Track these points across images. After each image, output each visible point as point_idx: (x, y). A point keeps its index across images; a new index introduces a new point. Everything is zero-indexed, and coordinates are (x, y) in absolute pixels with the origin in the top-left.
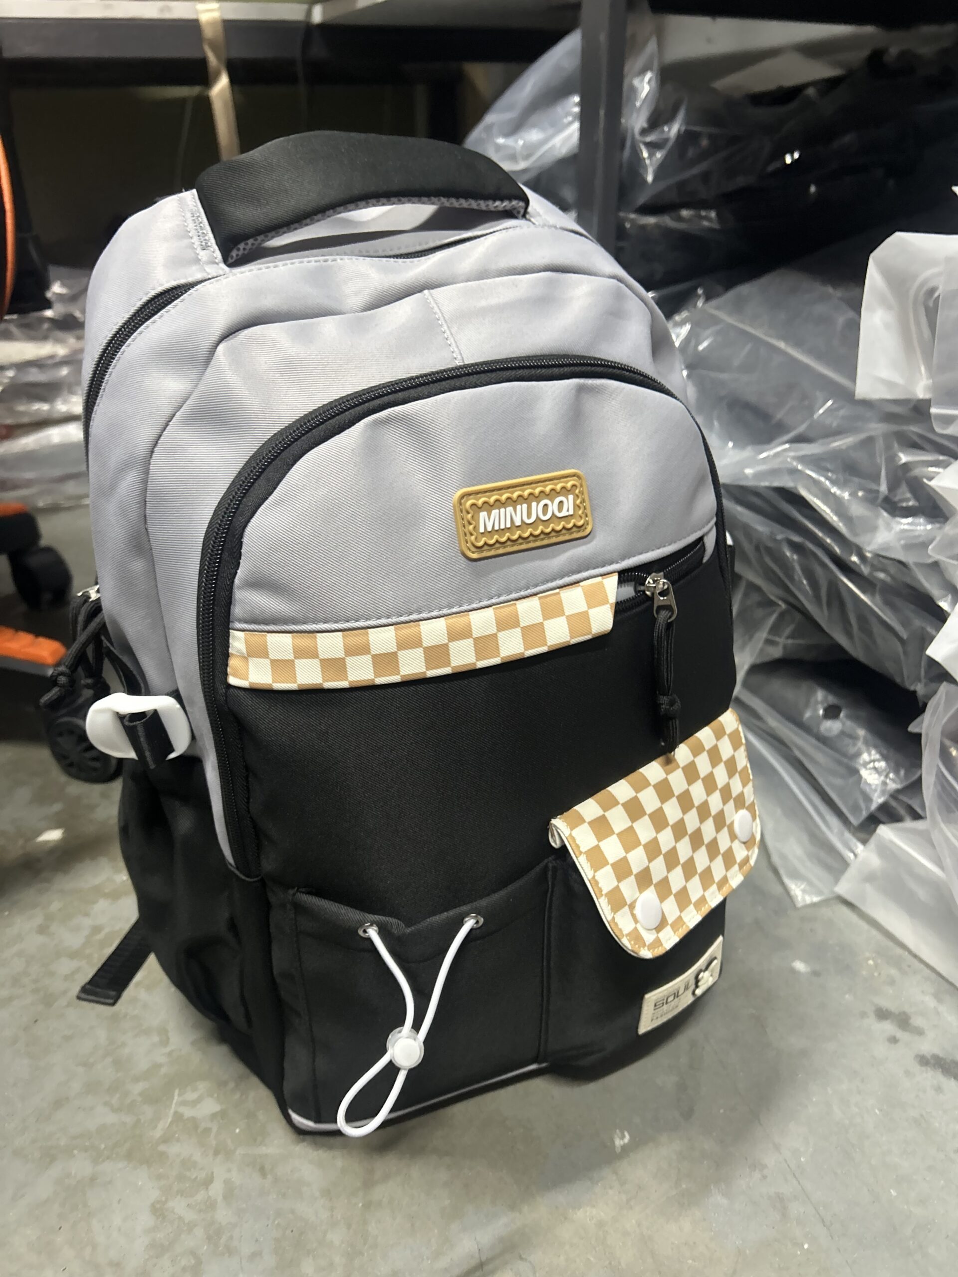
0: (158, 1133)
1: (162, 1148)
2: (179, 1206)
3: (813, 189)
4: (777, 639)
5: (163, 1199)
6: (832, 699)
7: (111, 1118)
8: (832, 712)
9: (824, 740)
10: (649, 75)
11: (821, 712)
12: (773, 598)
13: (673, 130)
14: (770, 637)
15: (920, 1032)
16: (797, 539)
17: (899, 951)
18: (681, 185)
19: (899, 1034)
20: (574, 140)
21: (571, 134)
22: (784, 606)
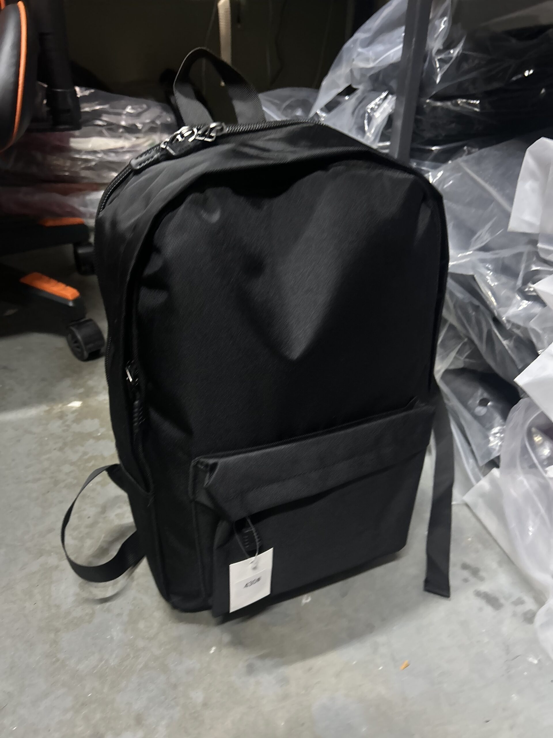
3: (543, 91)
4: (460, 357)
6: (486, 395)
8: (483, 402)
9: (476, 417)
10: (445, 19)
11: (478, 402)
12: (461, 334)
13: (455, 52)
14: (457, 356)
15: (482, 579)
16: (476, 303)
18: (459, 84)
19: (470, 578)
20: (400, 54)
21: (399, 50)
22: (466, 340)
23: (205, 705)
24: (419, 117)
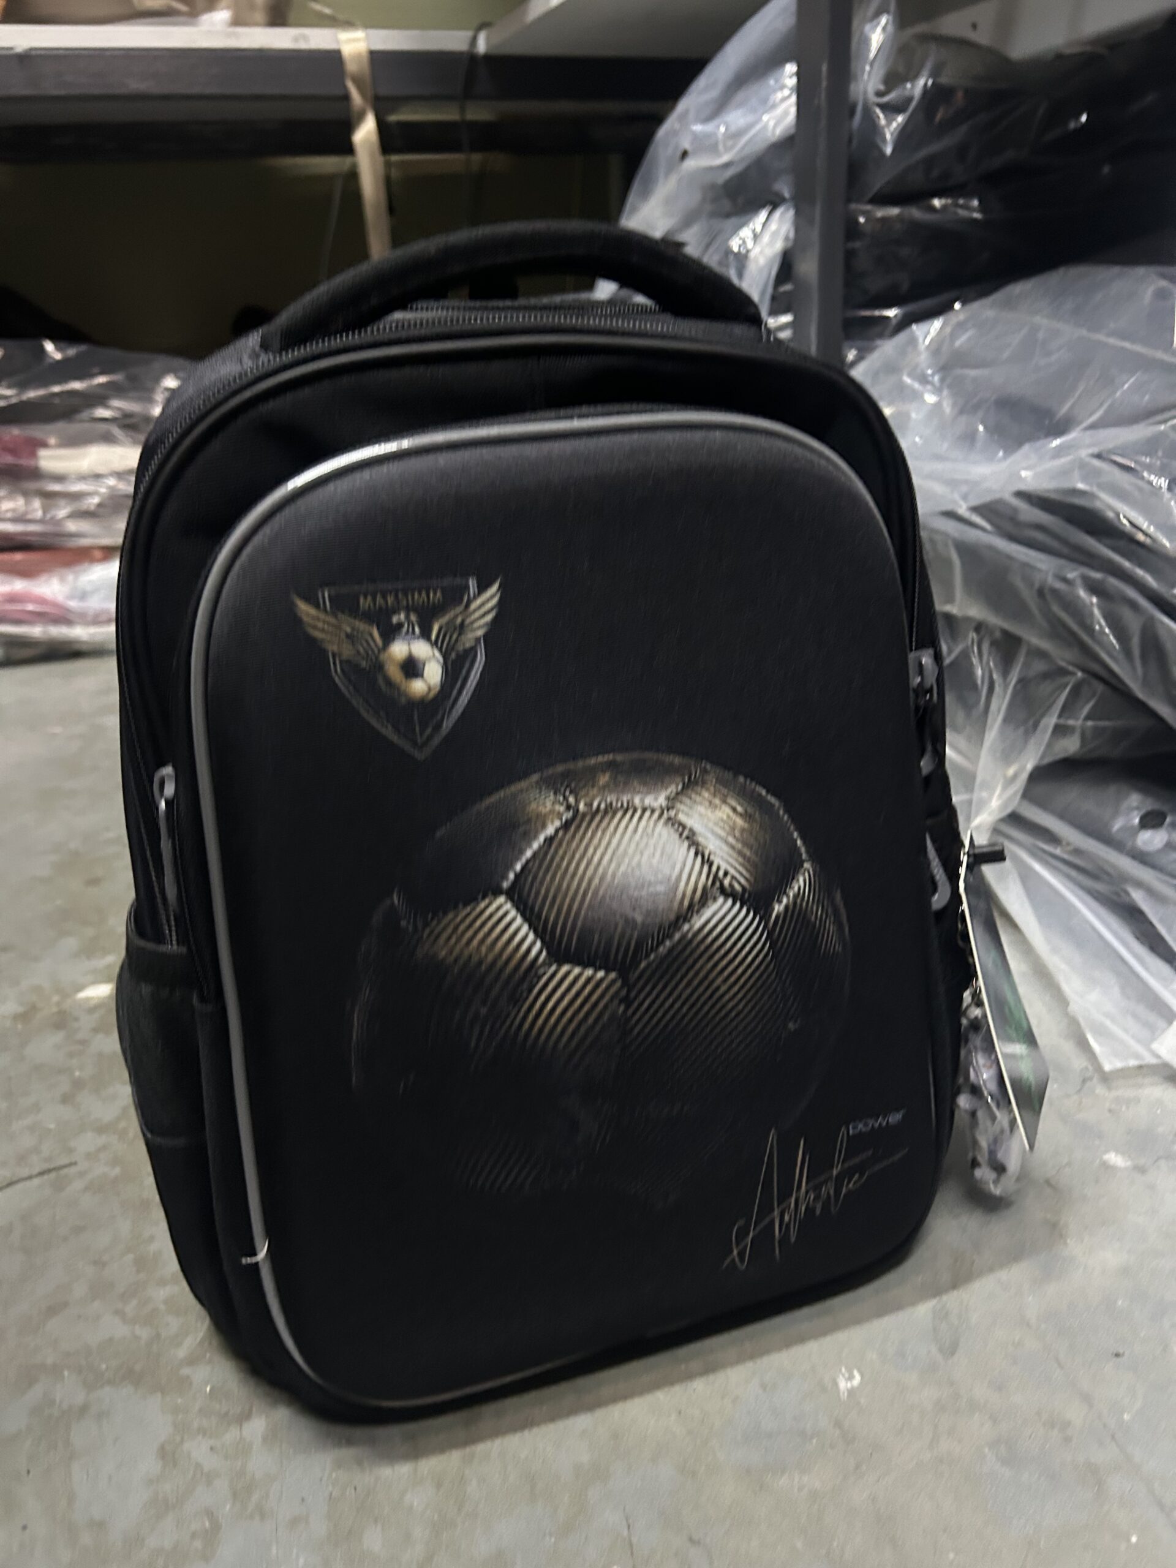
0: (182, 1353)
1: (185, 1371)
2: (198, 1450)
4: (1071, 722)
5: (178, 1439)
6: (1150, 804)
7: (120, 1330)
8: (1151, 820)
9: (1142, 857)
10: (884, 20)
11: (1137, 821)
12: (1063, 664)
13: (916, 88)
14: (1062, 721)
18: (929, 162)
22: (1080, 674)
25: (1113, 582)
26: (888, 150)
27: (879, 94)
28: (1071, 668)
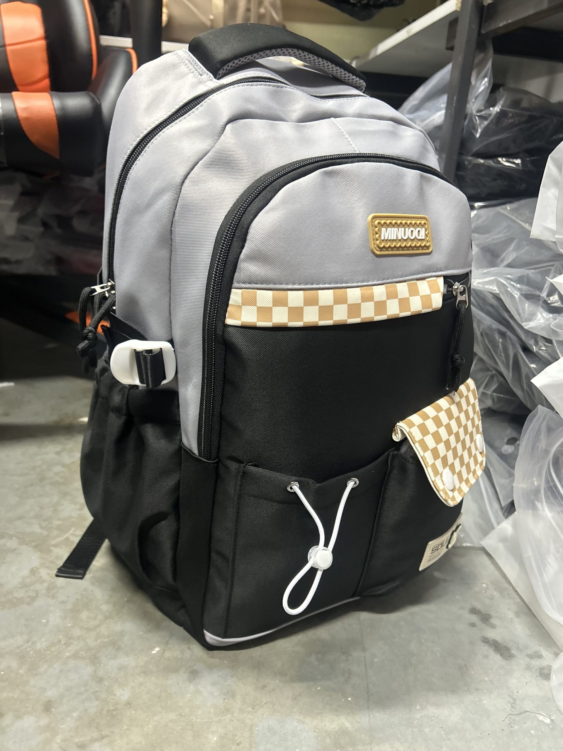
4: (488, 392)
5: (39, 567)
6: (513, 435)
7: (38, 530)
8: (511, 441)
9: (502, 457)
10: (486, 79)
11: (506, 441)
12: (488, 366)
13: (494, 110)
14: (485, 391)
15: (493, 626)
16: (503, 329)
17: (507, 585)
19: (478, 623)
20: (442, 118)
21: (442, 114)
22: (494, 372)
23: (128, 704)
24: (460, 173)
25: (509, 333)
26: (478, 136)
27: (479, 111)
28: (491, 369)
